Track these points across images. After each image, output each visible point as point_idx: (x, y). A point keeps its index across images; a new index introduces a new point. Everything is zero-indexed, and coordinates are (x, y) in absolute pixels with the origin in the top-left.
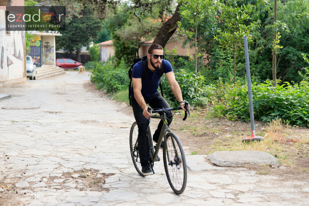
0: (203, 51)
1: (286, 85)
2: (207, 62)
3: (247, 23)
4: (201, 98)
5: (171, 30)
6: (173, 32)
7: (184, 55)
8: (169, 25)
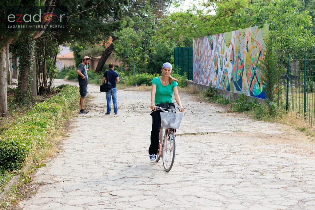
0: (125, 63)
1: (150, 75)
2: (127, 68)
3: (139, 54)
4: (123, 81)
5: (109, 53)
6: (110, 54)
7: (116, 65)
8: (108, 50)
